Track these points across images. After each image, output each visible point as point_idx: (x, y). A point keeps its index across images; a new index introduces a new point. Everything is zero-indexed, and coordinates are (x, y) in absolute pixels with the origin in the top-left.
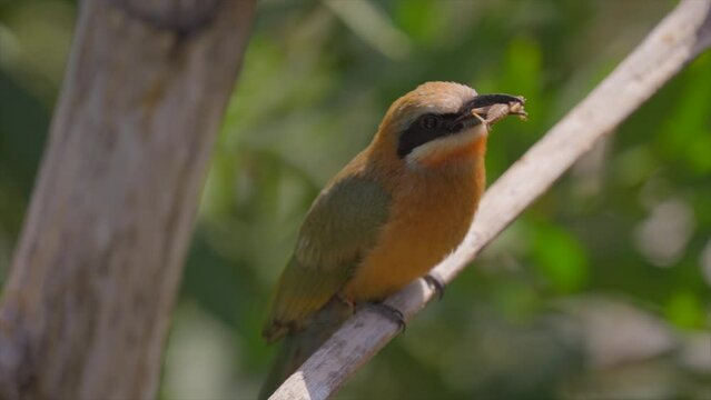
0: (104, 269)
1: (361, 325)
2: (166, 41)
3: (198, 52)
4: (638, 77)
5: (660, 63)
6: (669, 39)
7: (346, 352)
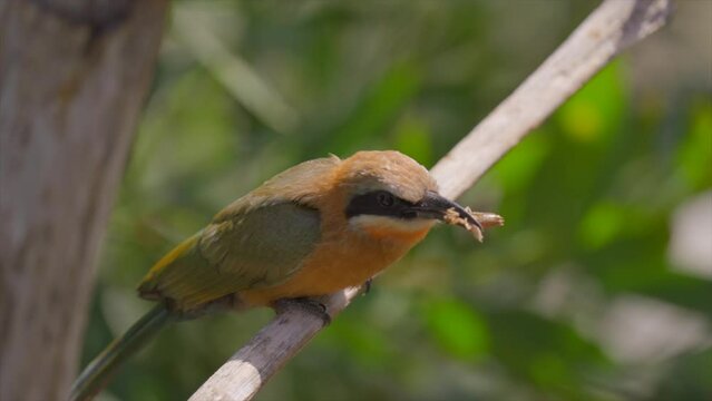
0: (19, 265)
1: (286, 321)
2: (80, 36)
3: (113, 46)
4: (564, 73)
5: (586, 58)
6: (595, 35)
7: (271, 348)
